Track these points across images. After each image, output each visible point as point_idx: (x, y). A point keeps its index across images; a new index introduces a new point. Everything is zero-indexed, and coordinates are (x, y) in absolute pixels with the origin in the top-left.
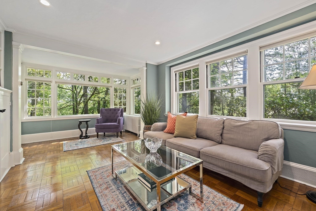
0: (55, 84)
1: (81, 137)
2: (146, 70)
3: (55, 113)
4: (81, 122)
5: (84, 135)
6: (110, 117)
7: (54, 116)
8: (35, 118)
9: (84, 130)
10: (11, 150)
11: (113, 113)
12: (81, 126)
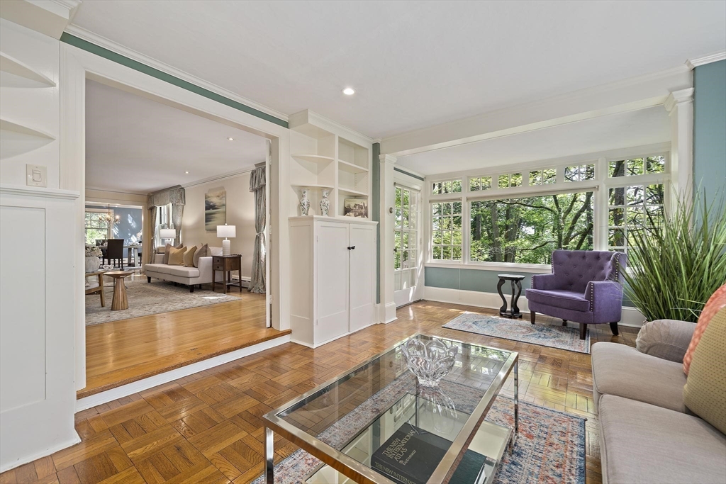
0: (466, 203)
1: (503, 312)
2: (694, 96)
3: (466, 256)
4: (502, 280)
5: (509, 309)
6: (581, 276)
7: (464, 261)
8: (442, 262)
9: (508, 297)
10: (378, 301)
11: (589, 266)
12: (503, 287)
